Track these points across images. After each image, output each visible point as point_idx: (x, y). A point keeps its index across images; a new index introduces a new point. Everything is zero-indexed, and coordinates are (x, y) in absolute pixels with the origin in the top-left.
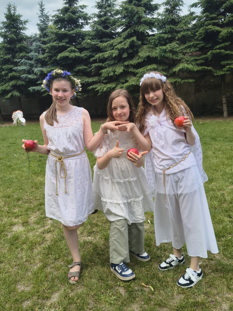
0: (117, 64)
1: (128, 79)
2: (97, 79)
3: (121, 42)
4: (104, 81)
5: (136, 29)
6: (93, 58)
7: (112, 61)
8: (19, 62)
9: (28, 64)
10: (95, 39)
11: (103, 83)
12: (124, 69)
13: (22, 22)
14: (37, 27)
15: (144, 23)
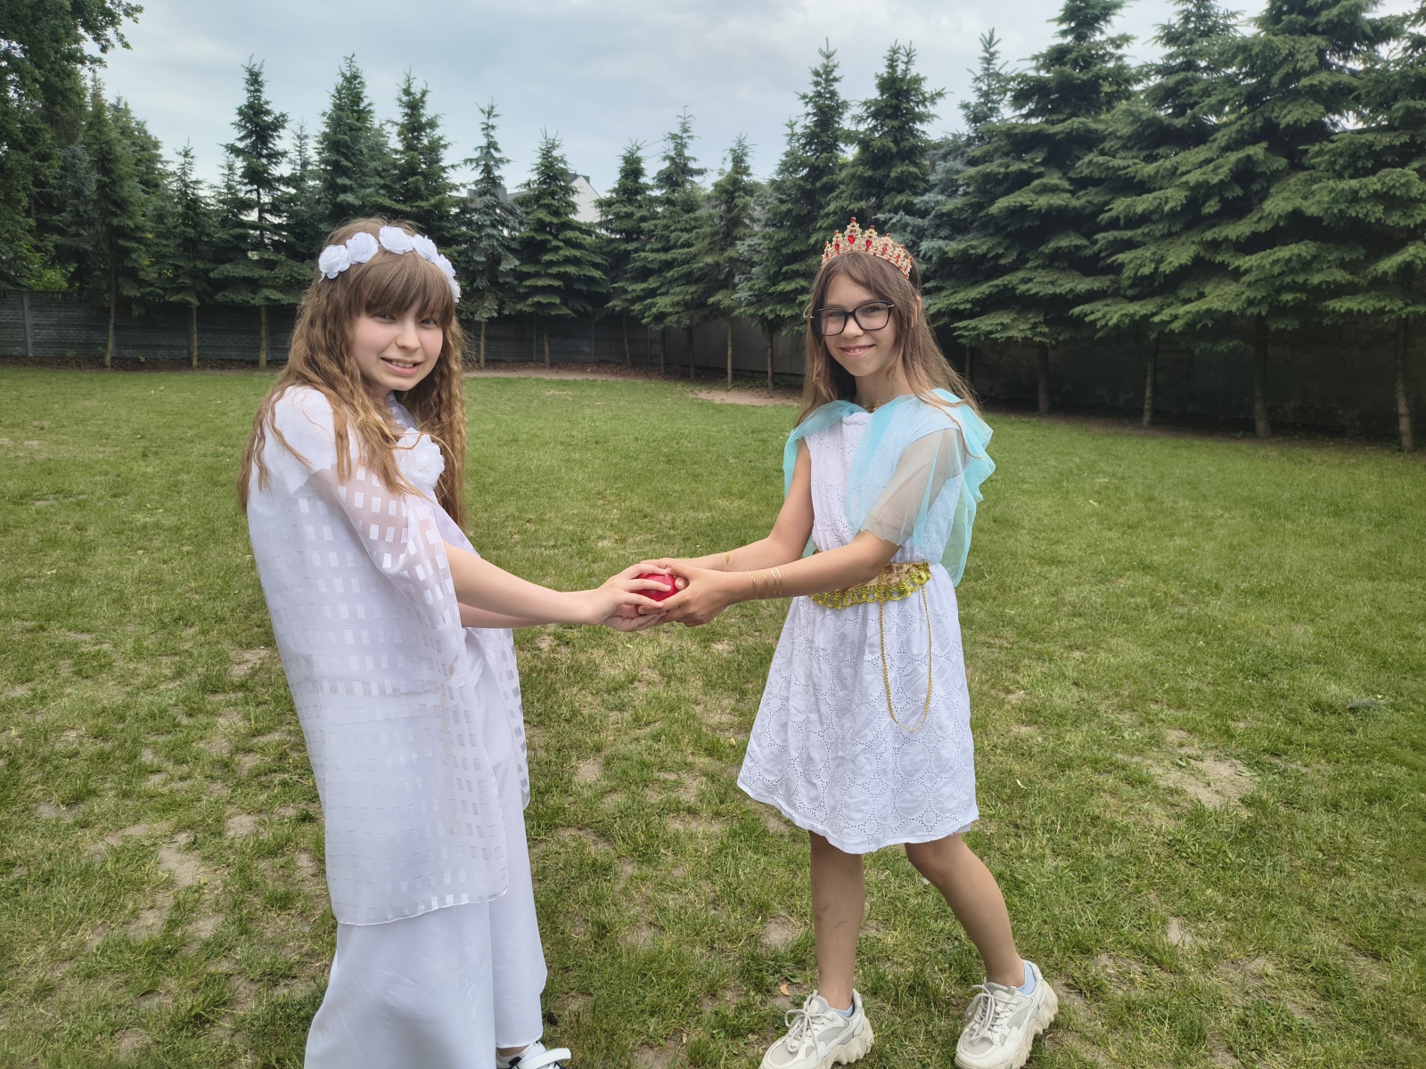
0: (1178, 234)
1: (1207, 290)
2: (1108, 283)
3: (1207, 161)
4: (1130, 293)
5: (1275, 114)
6: (1109, 214)
7: (1161, 227)
8: (885, 222)
9: (909, 229)
10: (1131, 149)
11: (1125, 297)
12: (1202, 253)
13: (925, 99)
14: (963, 112)
15: (1307, 93)
